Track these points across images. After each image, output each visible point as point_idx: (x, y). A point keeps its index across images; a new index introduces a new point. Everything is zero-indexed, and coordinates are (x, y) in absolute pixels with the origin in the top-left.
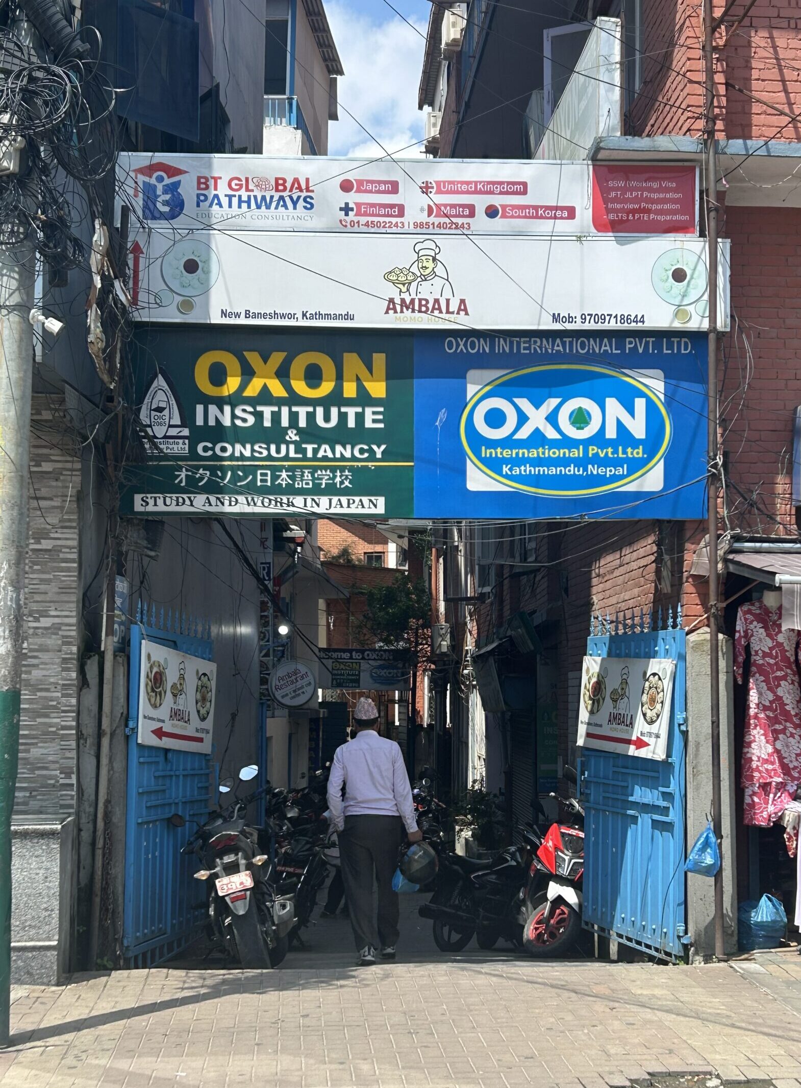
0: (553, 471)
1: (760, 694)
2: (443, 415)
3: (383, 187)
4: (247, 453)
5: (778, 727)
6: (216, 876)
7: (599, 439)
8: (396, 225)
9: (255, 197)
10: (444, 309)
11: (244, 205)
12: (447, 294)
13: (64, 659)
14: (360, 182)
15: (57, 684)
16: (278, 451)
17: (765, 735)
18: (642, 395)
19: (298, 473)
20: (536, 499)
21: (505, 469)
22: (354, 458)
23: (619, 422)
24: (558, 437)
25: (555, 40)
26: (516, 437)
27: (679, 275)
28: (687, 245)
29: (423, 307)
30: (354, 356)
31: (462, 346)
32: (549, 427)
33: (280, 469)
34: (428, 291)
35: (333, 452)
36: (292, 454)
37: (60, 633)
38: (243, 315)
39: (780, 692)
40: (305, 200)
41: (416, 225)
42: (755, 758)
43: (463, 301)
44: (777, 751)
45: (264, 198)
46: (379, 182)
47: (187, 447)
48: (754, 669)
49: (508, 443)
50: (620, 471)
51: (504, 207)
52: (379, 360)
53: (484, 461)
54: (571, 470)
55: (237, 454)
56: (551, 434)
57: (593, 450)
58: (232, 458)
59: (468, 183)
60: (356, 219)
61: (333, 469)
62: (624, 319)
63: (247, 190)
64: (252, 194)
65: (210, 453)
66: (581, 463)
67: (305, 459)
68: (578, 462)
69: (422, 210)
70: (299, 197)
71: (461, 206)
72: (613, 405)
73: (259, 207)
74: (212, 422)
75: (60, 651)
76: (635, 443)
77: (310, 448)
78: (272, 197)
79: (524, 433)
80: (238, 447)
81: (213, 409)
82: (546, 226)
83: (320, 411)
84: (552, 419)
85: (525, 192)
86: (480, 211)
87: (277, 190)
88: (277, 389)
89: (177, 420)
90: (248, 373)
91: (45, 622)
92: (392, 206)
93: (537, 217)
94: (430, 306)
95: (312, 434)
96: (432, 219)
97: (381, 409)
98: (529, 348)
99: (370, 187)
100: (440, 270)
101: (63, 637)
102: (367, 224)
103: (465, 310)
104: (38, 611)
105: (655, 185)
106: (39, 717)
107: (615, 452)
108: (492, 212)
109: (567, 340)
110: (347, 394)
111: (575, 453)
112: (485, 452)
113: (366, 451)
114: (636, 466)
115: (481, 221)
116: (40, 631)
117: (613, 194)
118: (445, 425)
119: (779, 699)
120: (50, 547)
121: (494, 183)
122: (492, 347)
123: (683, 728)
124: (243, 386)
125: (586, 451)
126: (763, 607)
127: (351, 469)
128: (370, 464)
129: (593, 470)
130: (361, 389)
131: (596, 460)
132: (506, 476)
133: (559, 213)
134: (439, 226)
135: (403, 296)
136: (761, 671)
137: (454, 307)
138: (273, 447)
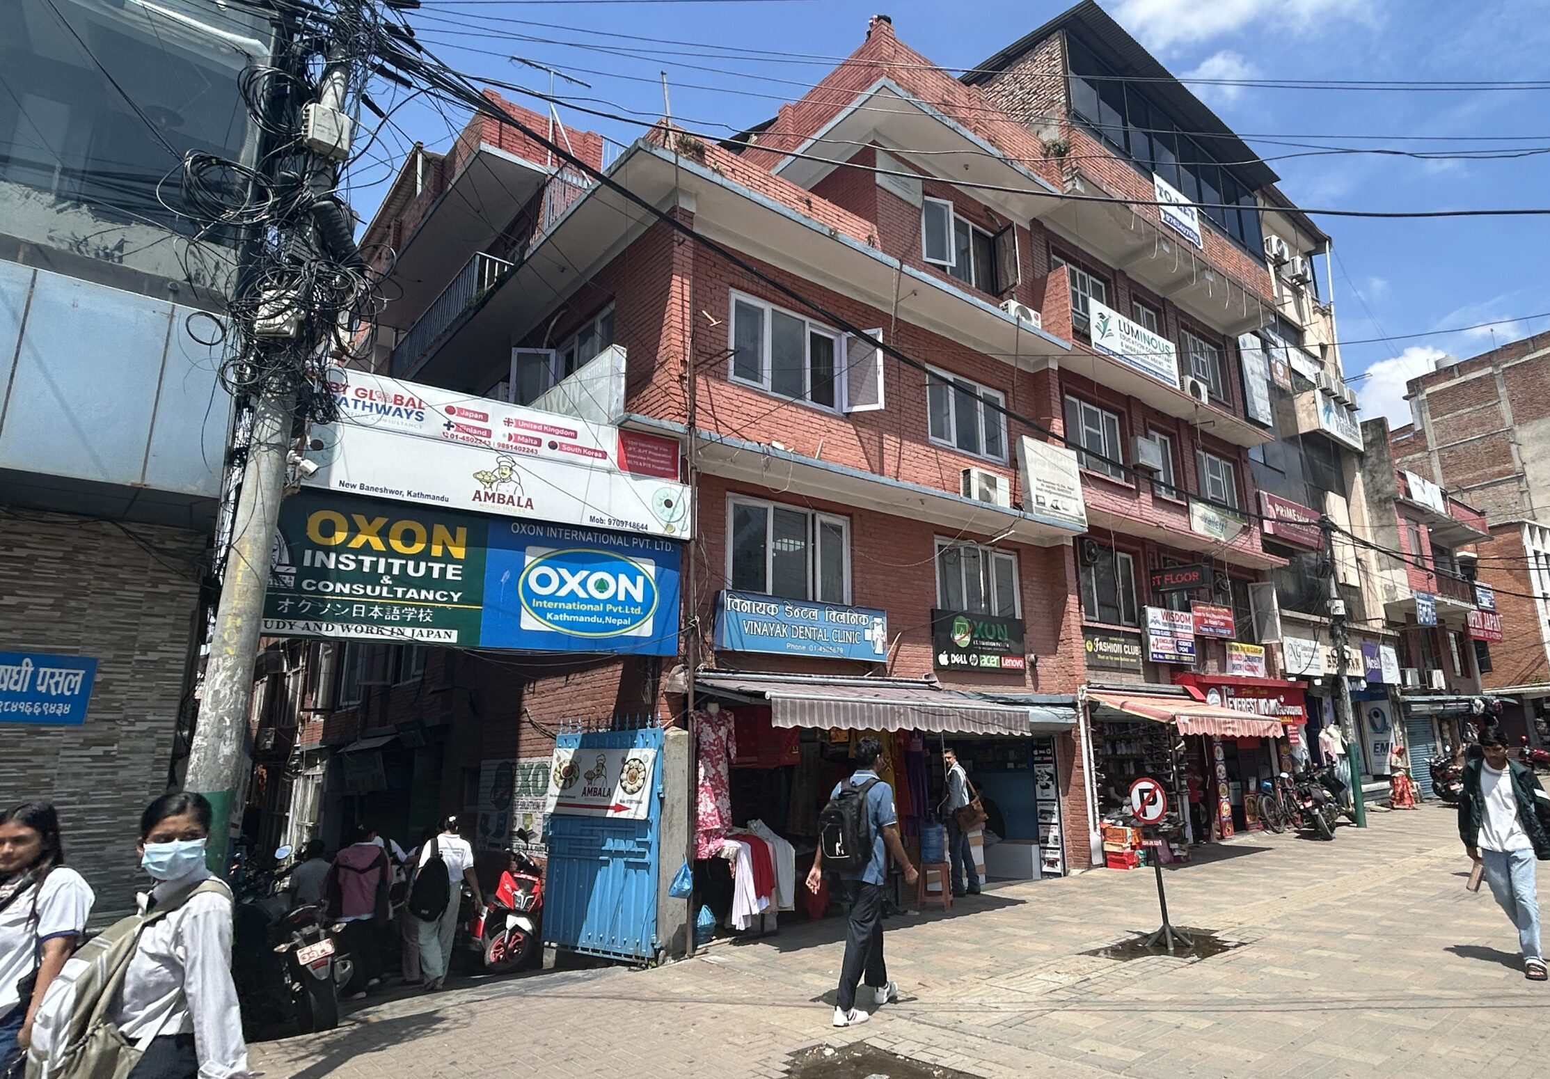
0: (582, 619)
1: (707, 770)
2: (507, 575)
3: (476, 416)
4: (347, 590)
5: (717, 791)
6: (296, 947)
7: (613, 600)
8: (485, 443)
9: (377, 405)
10: (516, 502)
11: (367, 409)
12: (519, 493)
13: (157, 760)
14: (461, 410)
15: (146, 783)
16: (373, 591)
17: (710, 797)
18: (641, 574)
19: (389, 609)
20: (569, 637)
21: (549, 616)
22: (435, 601)
23: (627, 590)
24: (587, 596)
25: (520, 355)
26: (558, 594)
27: (668, 504)
28: (673, 486)
29: (501, 499)
30: (442, 527)
31: (524, 529)
32: (581, 589)
33: (374, 604)
34: (506, 489)
35: (419, 595)
36: (385, 594)
37: (156, 736)
38: (358, 487)
39: (719, 768)
40: (417, 414)
41: (499, 445)
42: (701, 813)
43: (529, 500)
44: (718, 808)
45: (384, 407)
46: (475, 412)
47: (292, 582)
48: (702, 754)
49: (551, 597)
50: (626, 622)
51: (561, 444)
52: (462, 533)
53: (535, 609)
54: (594, 619)
55: (337, 591)
56: (582, 594)
57: (609, 607)
58: (333, 593)
59: (538, 424)
60: (455, 434)
61: (418, 608)
62: (634, 525)
63: (371, 398)
64: (374, 402)
65: (313, 588)
66: (601, 614)
67: (395, 598)
68: (599, 614)
69: (504, 435)
70: (412, 412)
71: (532, 438)
72: (624, 580)
73: (379, 412)
74: (318, 564)
75: (153, 752)
76: (636, 605)
77: (400, 591)
78: (390, 408)
79: (563, 592)
80: (339, 586)
81: (320, 555)
82: (587, 460)
83: (411, 564)
84: (583, 584)
85: (575, 437)
86: (545, 444)
87: (395, 403)
88: (377, 544)
89: (286, 560)
90: (354, 530)
91: (140, 726)
92: (483, 430)
93: (582, 454)
94: (506, 499)
95: (403, 580)
96: (511, 443)
97: (460, 567)
98: (570, 536)
99: (467, 414)
100: (514, 477)
101: (158, 739)
102: (463, 438)
103: (531, 506)
104: (134, 716)
105: (656, 448)
106: (121, 815)
107: (624, 609)
108: (553, 446)
109: (596, 534)
110: (433, 554)
111: (597, 608)
112: (536, 603)
113: (446, 596)
114: (636, 619)
115: (544, 450)
116: (134, 734)
117: (630, 449)
118: (508, 582)
119: (718, 772)
120: (156, 659)
121: (556, 428)
122: (545, 533)
123: (661, 796)
124: (348, 540)
125: (605, 607)
126: (708, 713)
127: (432, 608)
128: (448, 606)
129: (609, 620)
130: (446, 552)
131: (611, 614)
132: (549, 621)
133: (596, 454)
134: (516, 448)
135: (487, 490)
136: (707, 754)
137: (523, 503)
138: (369, 588)
